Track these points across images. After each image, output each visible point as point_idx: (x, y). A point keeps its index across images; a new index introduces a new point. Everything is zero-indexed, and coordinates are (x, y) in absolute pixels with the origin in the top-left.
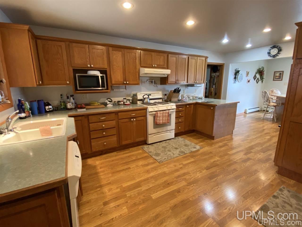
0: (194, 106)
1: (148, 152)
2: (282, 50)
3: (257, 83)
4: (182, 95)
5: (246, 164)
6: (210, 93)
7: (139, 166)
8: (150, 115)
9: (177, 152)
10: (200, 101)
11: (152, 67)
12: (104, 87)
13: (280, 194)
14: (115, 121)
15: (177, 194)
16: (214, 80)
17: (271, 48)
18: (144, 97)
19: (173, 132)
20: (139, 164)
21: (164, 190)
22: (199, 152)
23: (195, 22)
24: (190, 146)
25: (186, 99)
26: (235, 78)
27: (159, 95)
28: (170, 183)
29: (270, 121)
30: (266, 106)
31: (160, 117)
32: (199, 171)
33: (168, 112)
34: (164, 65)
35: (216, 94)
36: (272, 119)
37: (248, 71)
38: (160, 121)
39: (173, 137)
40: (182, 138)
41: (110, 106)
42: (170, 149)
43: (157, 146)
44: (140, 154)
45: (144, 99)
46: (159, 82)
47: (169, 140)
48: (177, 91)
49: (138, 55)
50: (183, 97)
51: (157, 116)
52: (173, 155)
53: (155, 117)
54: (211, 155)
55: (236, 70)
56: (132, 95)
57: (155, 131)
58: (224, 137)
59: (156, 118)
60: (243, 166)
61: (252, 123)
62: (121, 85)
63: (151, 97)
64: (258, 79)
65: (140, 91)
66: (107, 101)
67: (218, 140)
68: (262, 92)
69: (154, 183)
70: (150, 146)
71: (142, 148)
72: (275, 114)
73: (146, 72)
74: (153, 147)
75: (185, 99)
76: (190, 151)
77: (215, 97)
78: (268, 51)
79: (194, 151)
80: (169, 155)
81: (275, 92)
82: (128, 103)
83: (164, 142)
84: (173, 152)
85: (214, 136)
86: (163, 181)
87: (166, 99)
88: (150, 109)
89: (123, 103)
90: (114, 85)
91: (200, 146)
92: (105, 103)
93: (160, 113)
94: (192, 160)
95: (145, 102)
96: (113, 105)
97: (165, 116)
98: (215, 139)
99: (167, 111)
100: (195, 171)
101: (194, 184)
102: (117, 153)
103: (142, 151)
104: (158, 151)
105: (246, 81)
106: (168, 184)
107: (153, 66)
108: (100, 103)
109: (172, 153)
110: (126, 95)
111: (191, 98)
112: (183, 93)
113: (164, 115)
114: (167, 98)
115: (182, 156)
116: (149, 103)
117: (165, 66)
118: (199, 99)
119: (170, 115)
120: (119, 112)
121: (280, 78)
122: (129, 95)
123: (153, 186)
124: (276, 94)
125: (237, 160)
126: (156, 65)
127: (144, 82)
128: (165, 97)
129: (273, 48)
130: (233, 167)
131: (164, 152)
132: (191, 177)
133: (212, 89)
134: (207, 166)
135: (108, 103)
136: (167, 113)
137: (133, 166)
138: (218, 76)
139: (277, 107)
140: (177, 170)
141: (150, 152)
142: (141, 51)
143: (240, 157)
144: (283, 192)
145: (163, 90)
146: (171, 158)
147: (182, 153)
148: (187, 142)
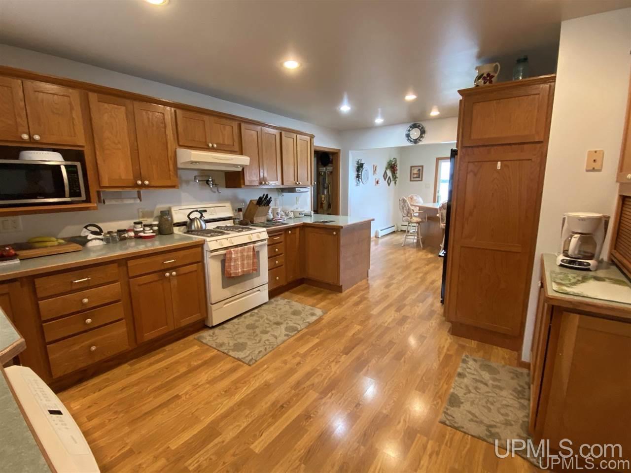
0: (300, 230)
1: (215, 346)
2: (426, 132)
3: (389, 184)
4: (273, 210)
5: (404, 328)
6: (319, 205)
7: (202, 385)
8: (213, 257)
9: (281, 331)
10: (308, 221)
11: (207, 147)
12: (79, 195)
13: (465, 369)
14: (119, 283)
15: (305, 423)
16: (324, 179)
17: (411, 127)
18: (192, 216)
19: (266, 289)
20: (199, 380)
21: (276, 424)
22: (323, 321)
23: (301, 65)
24: (303, 312)
25: (281, 217)
26: (358, 176)
27: (226, 211)
28: (283, 404)
29: (414, 248)
30: (407, 223)
31: (236, 260)
32: (333, 361)
33: (252, 248)
34: (234, 145)
35: (329, 206)
36: (415, 244)
37: (376, 164)
38: (237, 268)
39: (267, 299)
40: (284, 298)
41: (96, 245)
42: (266, 327)
43: (234, 326)
44: (197, 354)
45: (192, 220)
46: (223, 182)
47: (258, 309)
48: (264, 202)
49: (169, 118)
50: (275, 215)
51: (231, 259)
52: (275, 339)
53: (224, 261)
54: (344, 324)
55: (358, 162)
56: (157, 213)
57: (227, 292)
58: (357, 285)
59: (226, 264)
60: (401, 332)
61: (391, 253)
62: (128, 190)
63: (207, 216)
64: (389, 177)
65: (179, 202)
66: (85, 233)
67: (348, 293)
68: (400, 200)
69: (250, 416)
70: (217, 330)
71: (198, 339)
72: (420, 236)
73: (193, 159)
74: (226, 331)
75: (279, 217)
76: (308, 324)
77: (329, 212)
78: (407, 133)
79: (313, 321)
80: (267, 342)
81: (415, 200)
82: (149, 232)
83: (249, 314)
84: (272, 333)
85: (342, 286)
86: (269, 404)
87: (242, 219)
88: (213, 243)
89: (135, 235)
90: (107, 190)
91: (321, 309)
92: (80, 237)
93: (237, 252)
94: (316, 341)
95: (193, 228)
96: (107, 241)
97: (248, 256)
98: (343, 291)
99: (252, 245)
100: (327, 362)
101: (332, 390)
102: (131, 365)
103: (199, 348)
104: (240, 338)
105: (374, 183)
106: (282, 407)
107: (208, 145)
108: (63, 239)
109: (273, 335)
110: (141, 214)
111: (292, 215)
112: (275, 206)
113: (245, 254)
114: (244, 216)
115: (293, 338)
116: (205, 230)
117: (237, 148)
118: (305, 216)
119: (258, 252)
120: (128, 258)
121: (419, 177)
122: (149, 215)
123: (249, 422)
124: (417, 203)
125: (389, 324)
126: (216, 144)
127: (187, 182)
128: (239, 215)
129: (413, 128)
130: (387, 338)
131: (254, 337)
132: (323, 378)
133: (323, 196)
134: (345, 348)
135: (89, 238)
136: (252, 250)
137: (184, 388)
138: (331, 173)
139: (421, 224)
140: (291, 372)
141: (222, 345)
142: (178, 111)
143: (391, 317)
144: (467, 363)
145: (233, 200)
146: (272, 347)
147: (292, 332)
148: (297, 306)
